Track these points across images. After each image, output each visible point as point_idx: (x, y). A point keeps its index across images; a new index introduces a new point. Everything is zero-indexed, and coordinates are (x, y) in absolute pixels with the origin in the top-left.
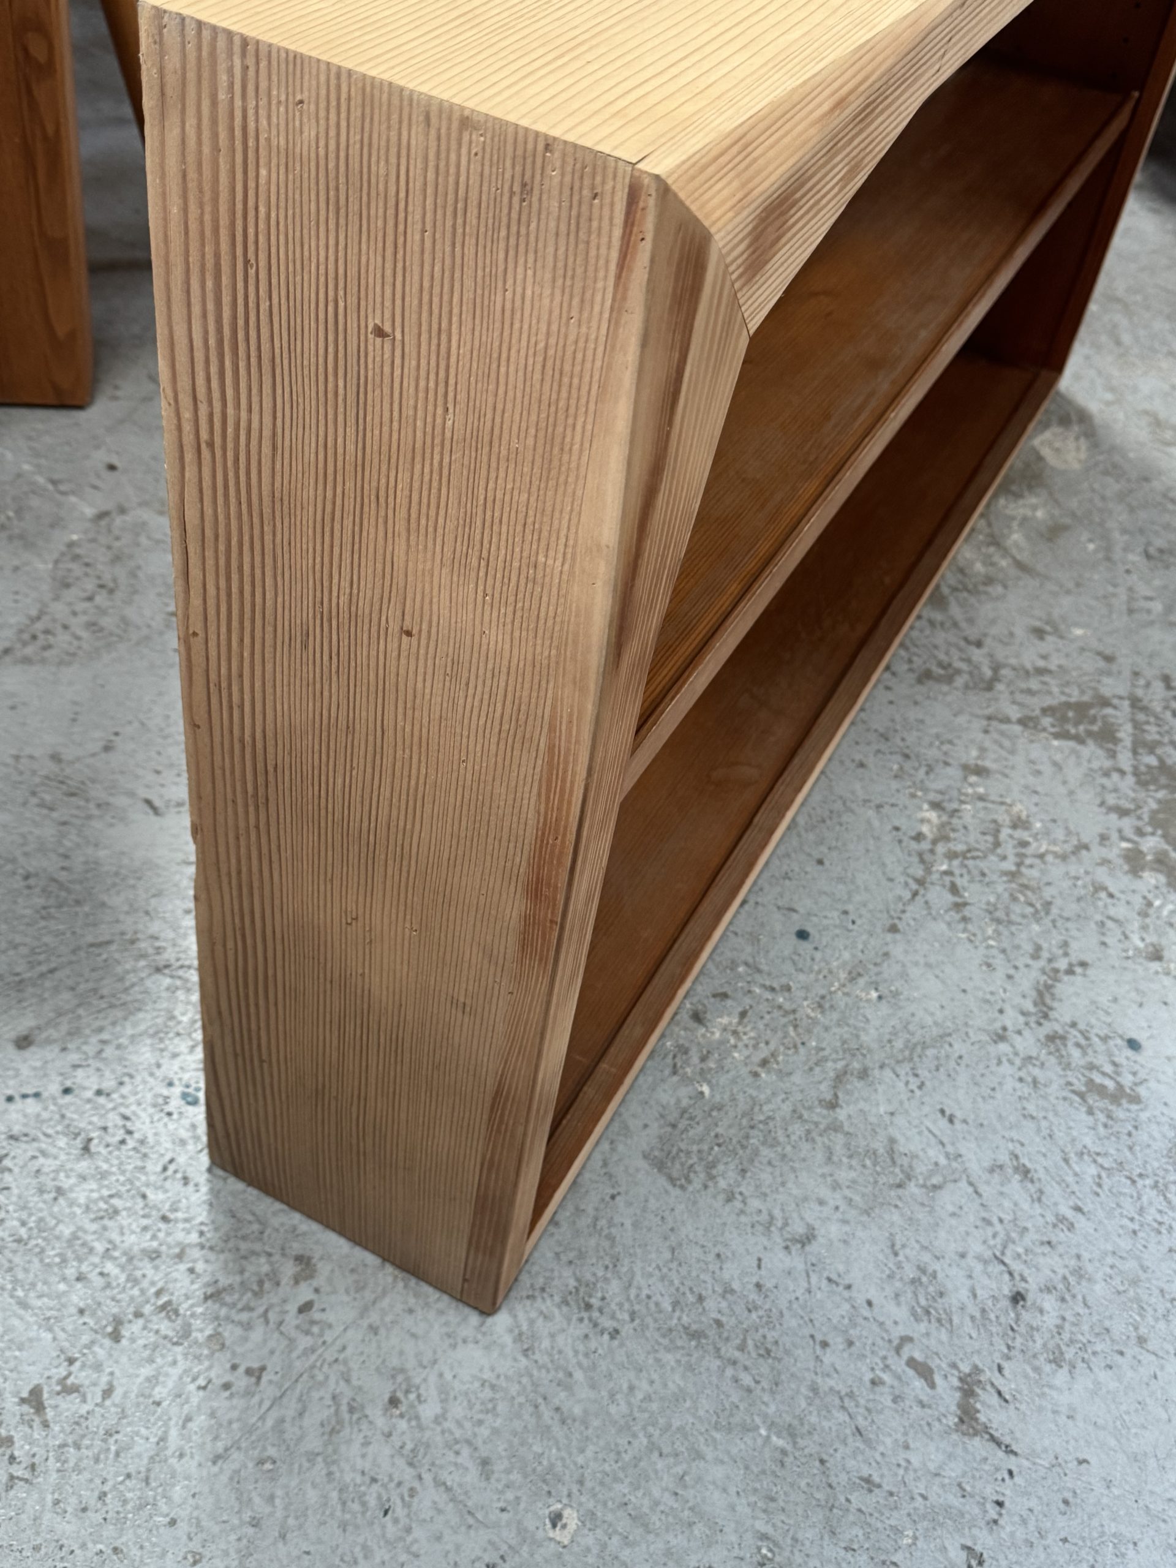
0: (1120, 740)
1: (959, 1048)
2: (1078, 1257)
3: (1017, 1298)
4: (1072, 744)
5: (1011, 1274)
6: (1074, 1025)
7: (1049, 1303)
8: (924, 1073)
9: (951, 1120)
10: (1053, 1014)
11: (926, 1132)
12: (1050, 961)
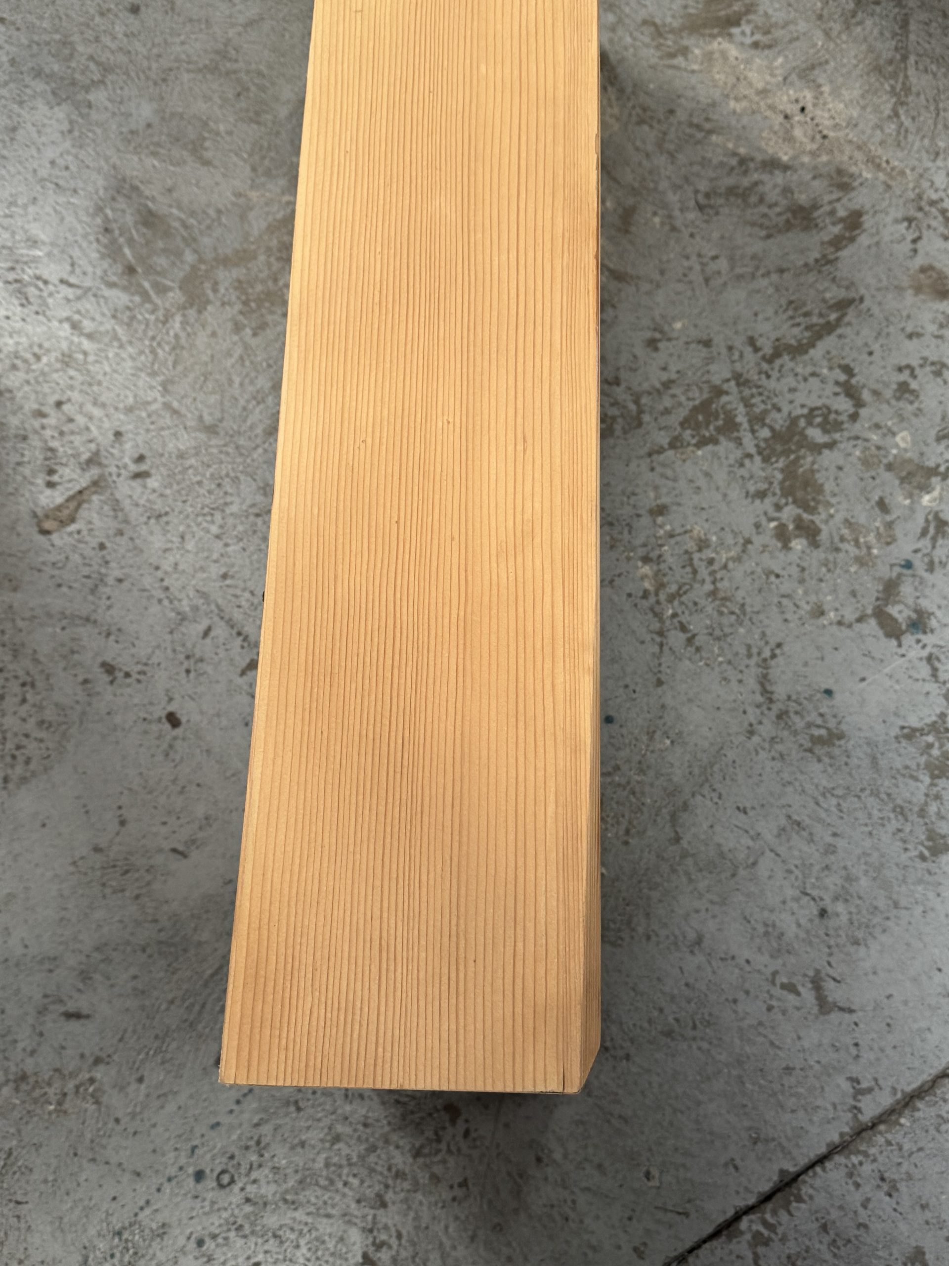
0: (740, 424)
1: (731, 755)
2: (845, 868)
3: (823, 913)
4: (710, 447)
5: (814, 899)
6: (789, 698)
7: (840, 907)
8: (717, 786)
9: (745, 812)
10: (775, 697)
11: (735, 829)
12: (759, 654)
